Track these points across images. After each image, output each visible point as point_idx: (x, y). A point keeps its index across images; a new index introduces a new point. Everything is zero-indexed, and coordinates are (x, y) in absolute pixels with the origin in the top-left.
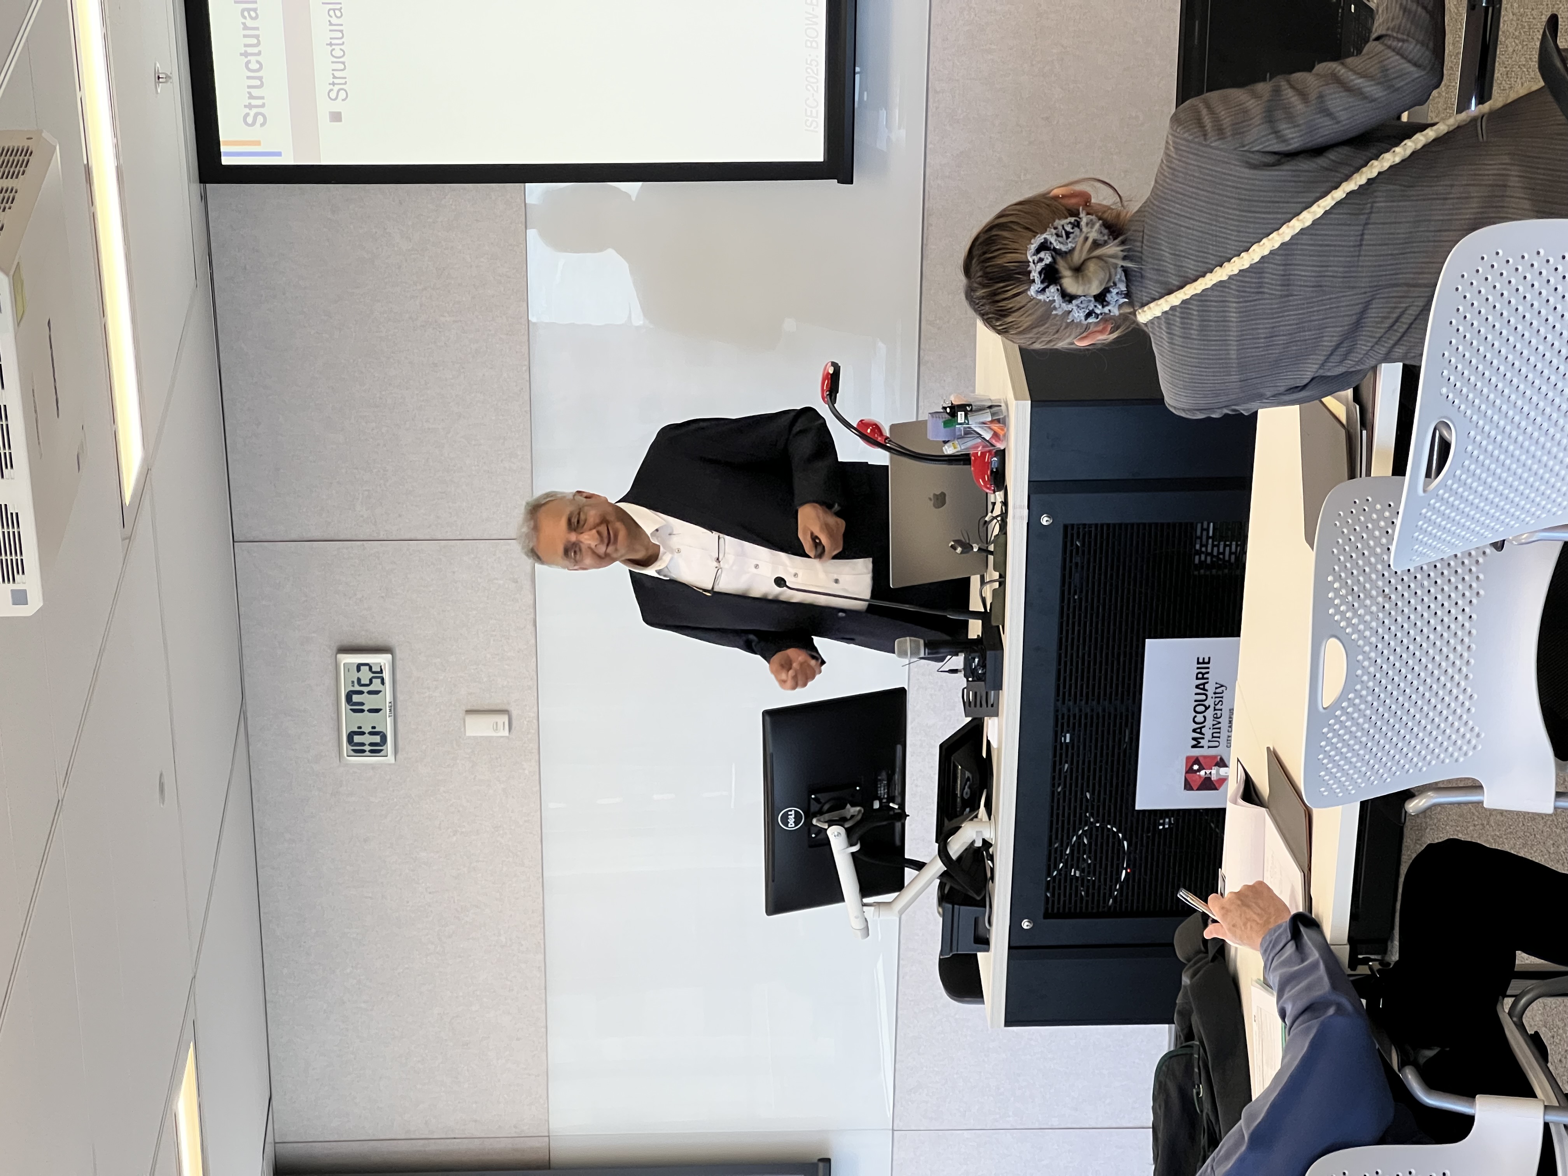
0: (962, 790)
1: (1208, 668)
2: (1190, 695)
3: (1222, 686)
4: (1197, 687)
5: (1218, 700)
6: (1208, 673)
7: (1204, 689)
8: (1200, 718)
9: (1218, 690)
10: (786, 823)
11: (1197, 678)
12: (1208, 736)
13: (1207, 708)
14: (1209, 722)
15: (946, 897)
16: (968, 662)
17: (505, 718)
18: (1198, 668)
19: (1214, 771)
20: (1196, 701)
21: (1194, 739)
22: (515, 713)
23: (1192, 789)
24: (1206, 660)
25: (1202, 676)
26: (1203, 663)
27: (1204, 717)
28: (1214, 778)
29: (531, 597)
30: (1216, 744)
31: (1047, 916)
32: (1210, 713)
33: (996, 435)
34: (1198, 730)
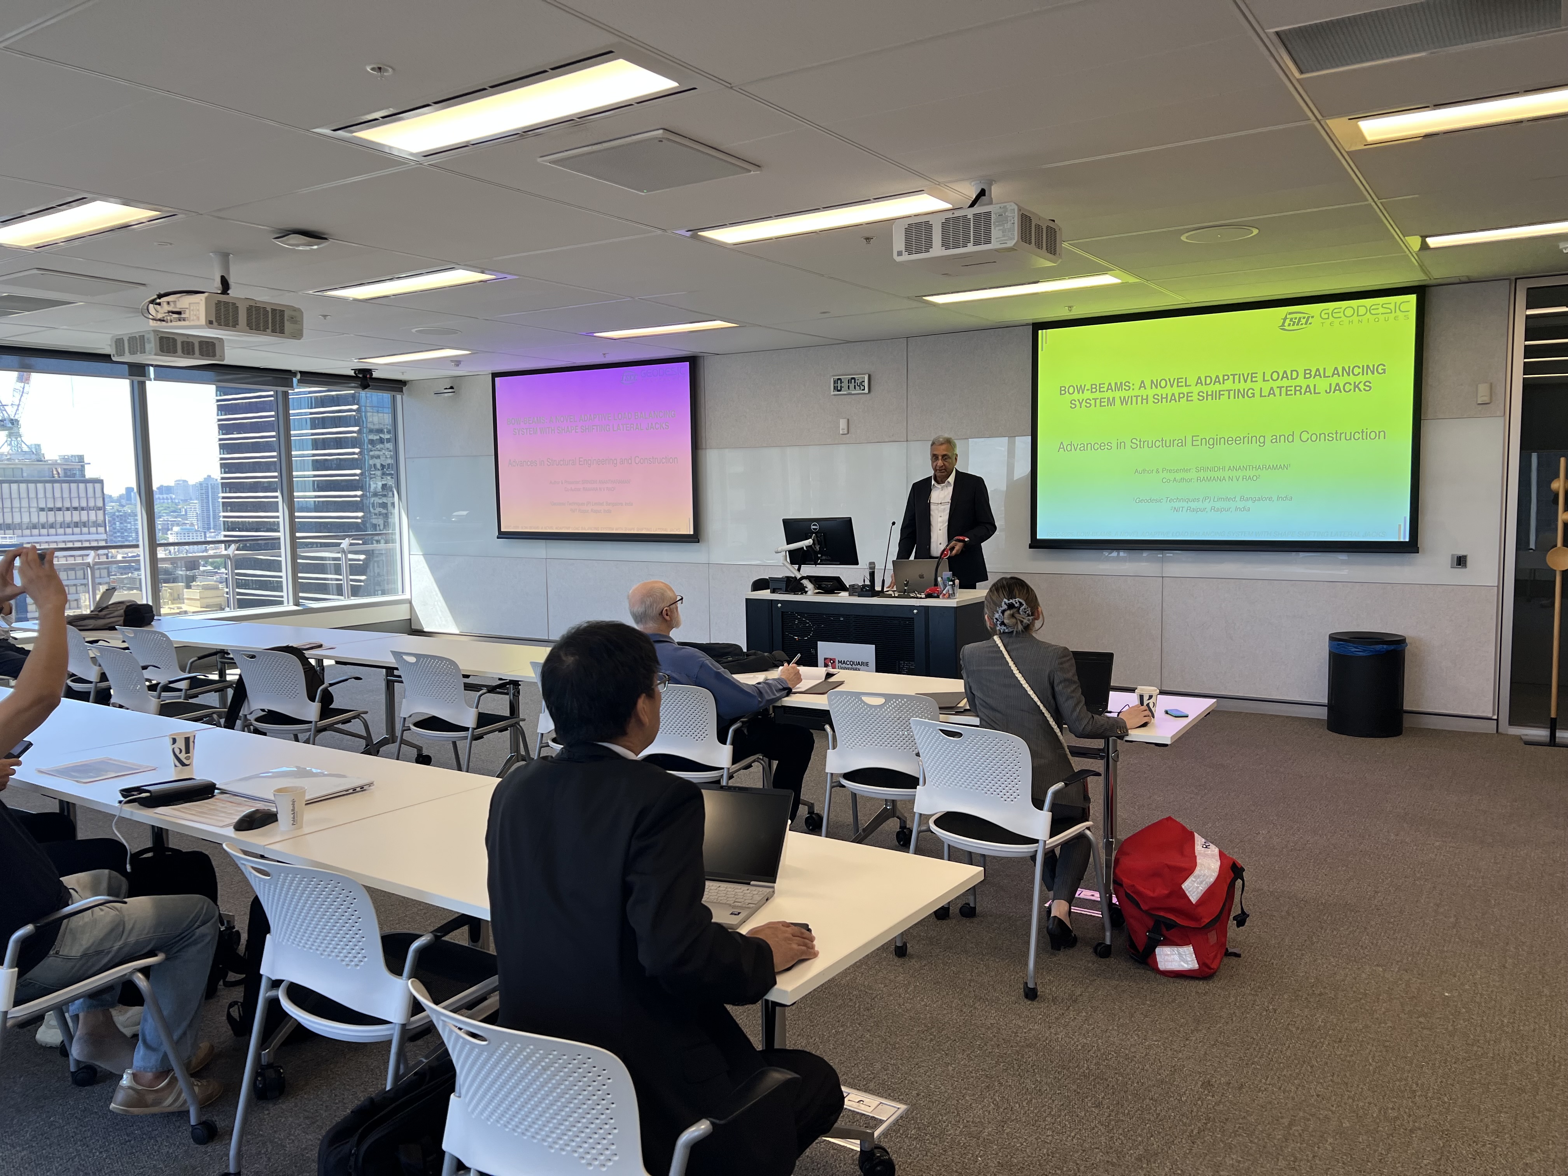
0: (824, 584)
2: (856, 660)
3: (859, 670)
4: (859, 662)
6: (864, 665)
7: (858, 664)
9: (857, 669)
10: (814, 525)
11: (863, 662)
12: (842, 666)
13: (852, 665)
14: (847, 666)
15: (788, 579)
16: (867, 586)
17: (846, 432)
18: (866, 660)
19: (832, 665)
20: (854, 662)
21: (841, 659)
22: (847, 436)
23: (825, 658)
24: (868, 664)
27: (849, 664)
29: (887, 440)
31: (782, 612)
32: (850, 666)
33: (945, 595)
34: (845, 662)
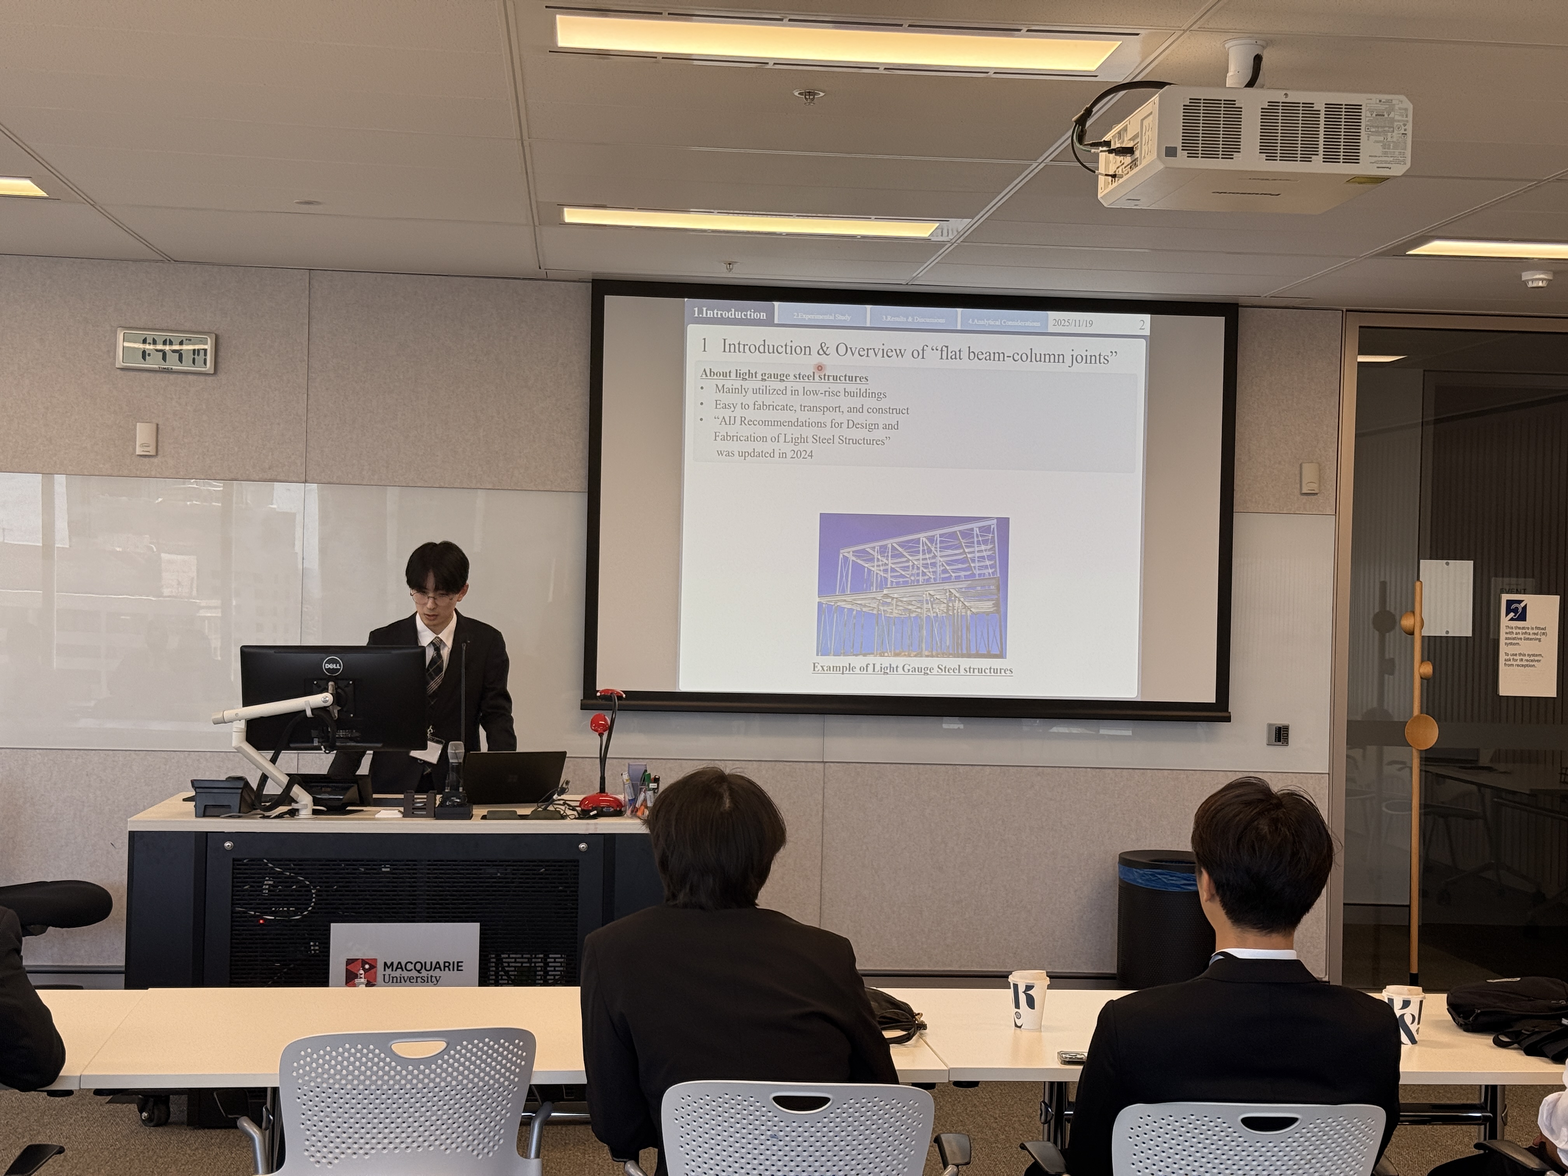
0: (322, 792)
1: (453, 970)
2: (430, 958)
3: (437, 981)
4: (438, 963)
5: (426, 979)
6: (449, 970)
7: (435, 968)
8: (410, 966)
9: (434, 979)
11: (445, 962)
12: (394, 974)
13: (419, 971)
14: (405, 974)
17: (151, 453)
18: (454, 962)
19: (362, 980)
20: (425, 963)
21: (392, 963)
22: (156, 460)
23: (347, 965)
24: (460, 968)
25: (447, 966)
26: (458, 966)
27: (412, 970)
28: (357, 981)
30: (387, 980)
32: (414, 974)
34: (400, 966)
